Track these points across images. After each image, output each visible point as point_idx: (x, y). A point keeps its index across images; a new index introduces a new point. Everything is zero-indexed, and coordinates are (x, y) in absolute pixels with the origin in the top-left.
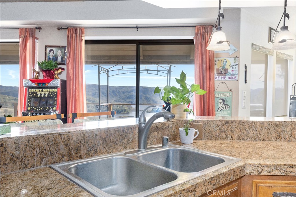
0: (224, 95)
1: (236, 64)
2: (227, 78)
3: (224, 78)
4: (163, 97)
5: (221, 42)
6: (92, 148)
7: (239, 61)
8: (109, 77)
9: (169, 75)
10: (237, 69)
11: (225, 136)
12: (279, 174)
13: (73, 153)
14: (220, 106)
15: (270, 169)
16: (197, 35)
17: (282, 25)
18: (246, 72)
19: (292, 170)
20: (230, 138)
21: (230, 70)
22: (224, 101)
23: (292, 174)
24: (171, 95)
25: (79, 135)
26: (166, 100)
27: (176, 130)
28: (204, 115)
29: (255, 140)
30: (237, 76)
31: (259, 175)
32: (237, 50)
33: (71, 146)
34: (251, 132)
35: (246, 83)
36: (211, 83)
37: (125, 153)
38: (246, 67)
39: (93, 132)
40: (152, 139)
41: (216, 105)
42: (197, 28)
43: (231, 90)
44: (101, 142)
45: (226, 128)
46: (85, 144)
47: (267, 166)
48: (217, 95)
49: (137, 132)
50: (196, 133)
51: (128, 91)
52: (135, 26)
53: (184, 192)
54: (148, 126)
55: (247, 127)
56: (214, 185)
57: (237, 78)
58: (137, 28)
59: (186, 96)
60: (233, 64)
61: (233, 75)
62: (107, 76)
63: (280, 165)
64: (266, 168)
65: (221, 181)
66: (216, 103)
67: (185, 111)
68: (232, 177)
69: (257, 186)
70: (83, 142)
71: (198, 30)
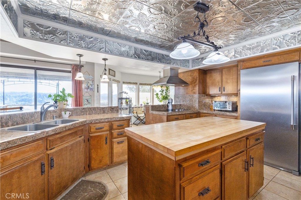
0: (88, 98)
1: (93, 84)
2: (89, 90)
3: (88, 90)
4: (53, 99)
5: (81, 77)
6: (15, 122)
7: (94, 83)
8: (5, 86)
9: (58, 86)
10: (93, 86)
11: (83, 114)
12: (98, 122)
13: (4, 124)
14: (86, 103)
15: (95, 121)
16: (73, 69)
17: (104, 73)
18: (98, 87)
19: (101, 120)
20: (85, 114)
21: (90, 86)
22: (87, 100)
23: (102, 121)
24: (58, 98)
25: (7, 116)
26: (55, 100)
27: (60, 113)
28: (77, 106)
29: (95, 114)
30: (93, 89)
31: (91, 123)
32: (93, 78)
33: (3, 121)
34: (94, 111)
35: (98, 92)
36: (81, 92)
37: (33, 123)
38: (98, 85)
39: (16, 115)
40: (47, 117)
41: (84, 102)
42: (73, 66)
43: (91, 95)
44: (20, 119)
45: (83, 110)
46: (11, 120)
47: (94, 120)
48: (84, 98)
49: (39, 114)
50: (70, 113)
51: (19, 96)
52: (34, 60)
53: (61, 128)
54: (45, 111)
55: (92, 110)
56: (73, 126)
57: (93, 90)
58: (35, 61)
59: (65, 98)
60: (91, 84)
61: (92, 89)
62: (3, 85)
63: (98, 119)
64: (93, 121)
65: (76, 126)
66: (84, 101)
67: (64, 104)
68: (81, 124)
69: (91, 127)
70: (10, 119)
71: (73, 67)
